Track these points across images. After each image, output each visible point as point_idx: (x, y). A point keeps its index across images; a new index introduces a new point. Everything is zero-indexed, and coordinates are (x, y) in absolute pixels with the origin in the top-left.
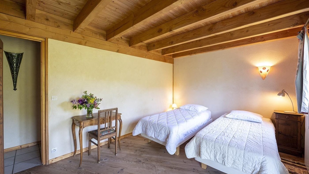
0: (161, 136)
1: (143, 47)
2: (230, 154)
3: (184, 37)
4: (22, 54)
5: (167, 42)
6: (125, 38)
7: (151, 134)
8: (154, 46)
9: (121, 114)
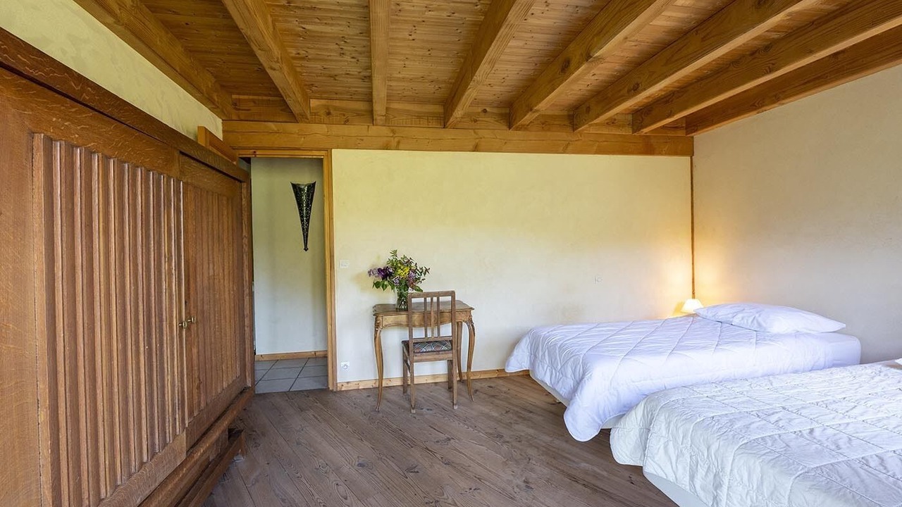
0: (562, 382)
1: (556, 123)
2: (739, 479)
3: (673, 56)
4: (314, 184)
5: (620, 90)
6: (495, 111)
7: (543, 373)
8: (588, 109)
9: (472, 309)
